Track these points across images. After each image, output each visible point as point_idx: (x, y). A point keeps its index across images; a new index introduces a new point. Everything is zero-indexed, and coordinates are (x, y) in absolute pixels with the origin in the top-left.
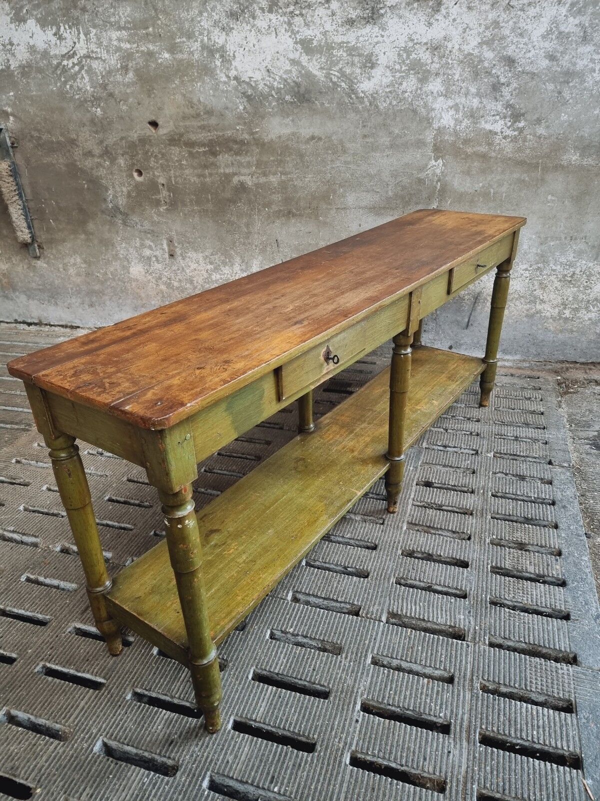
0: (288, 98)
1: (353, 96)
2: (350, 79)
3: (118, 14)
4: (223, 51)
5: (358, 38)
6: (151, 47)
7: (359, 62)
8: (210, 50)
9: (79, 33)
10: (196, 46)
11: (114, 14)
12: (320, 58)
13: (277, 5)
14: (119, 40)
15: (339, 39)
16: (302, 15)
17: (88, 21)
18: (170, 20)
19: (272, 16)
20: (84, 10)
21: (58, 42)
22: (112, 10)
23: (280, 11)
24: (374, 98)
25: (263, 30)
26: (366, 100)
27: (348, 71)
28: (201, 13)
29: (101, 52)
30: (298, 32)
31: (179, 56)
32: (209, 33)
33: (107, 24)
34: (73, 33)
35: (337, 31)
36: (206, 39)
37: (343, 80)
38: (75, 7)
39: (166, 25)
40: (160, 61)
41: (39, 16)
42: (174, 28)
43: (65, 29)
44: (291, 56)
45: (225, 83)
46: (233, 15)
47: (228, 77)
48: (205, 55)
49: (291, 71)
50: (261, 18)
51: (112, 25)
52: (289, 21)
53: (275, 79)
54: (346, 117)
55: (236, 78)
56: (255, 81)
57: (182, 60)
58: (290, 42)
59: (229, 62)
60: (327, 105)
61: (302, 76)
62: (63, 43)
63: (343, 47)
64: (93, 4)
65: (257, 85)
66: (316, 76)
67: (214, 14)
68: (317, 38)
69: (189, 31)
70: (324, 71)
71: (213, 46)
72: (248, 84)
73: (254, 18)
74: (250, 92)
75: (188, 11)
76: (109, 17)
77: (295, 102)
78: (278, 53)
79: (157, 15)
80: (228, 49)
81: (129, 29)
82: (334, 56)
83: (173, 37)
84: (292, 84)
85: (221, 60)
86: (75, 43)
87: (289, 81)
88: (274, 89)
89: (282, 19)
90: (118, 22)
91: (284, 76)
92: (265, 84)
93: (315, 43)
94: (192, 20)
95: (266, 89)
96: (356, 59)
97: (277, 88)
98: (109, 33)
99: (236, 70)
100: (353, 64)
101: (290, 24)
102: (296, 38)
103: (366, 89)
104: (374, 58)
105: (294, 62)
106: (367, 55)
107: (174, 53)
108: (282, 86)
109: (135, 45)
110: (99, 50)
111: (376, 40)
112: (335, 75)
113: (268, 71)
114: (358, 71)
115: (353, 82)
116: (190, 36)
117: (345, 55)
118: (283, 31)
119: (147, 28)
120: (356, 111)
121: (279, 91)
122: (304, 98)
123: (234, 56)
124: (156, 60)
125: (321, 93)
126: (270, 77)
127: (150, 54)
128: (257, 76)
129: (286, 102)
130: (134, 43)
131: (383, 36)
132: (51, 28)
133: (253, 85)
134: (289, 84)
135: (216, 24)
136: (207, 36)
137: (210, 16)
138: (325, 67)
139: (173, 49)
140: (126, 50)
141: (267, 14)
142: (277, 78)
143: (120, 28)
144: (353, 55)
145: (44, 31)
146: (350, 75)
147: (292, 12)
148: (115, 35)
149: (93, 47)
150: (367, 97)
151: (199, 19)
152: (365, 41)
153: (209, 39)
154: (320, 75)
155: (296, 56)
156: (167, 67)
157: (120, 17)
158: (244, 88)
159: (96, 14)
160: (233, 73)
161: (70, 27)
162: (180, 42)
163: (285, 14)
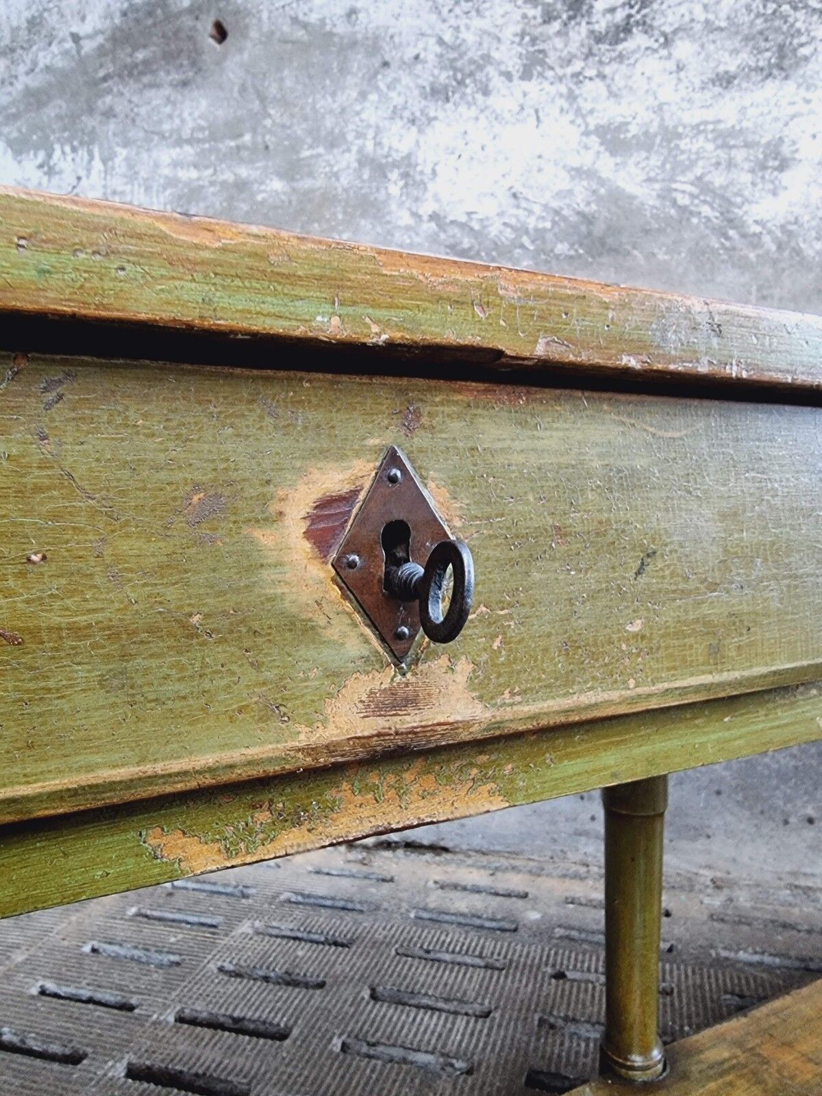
0: (562, 248)
1: (732, 233)
2: (723, 197)
3: (180, 116)
4: (409, 165)
5: (743, 111)
6: (244, 172)
7: (747, 159)
8: (379, 168)
9: (91, 158)
10: (345, 160)
11: (170, 117)
12: (647, 158)
13: (542, 63)
14: (176, 164)
15: (693, 116)
16: (602, 77)
17: (115, 134)
18: (292, 116)
19: (531, 86)
20: (109, 114)
21: (45, 179)
22: (168, 109)
23: (550, 74)
24: (790, 234)
25: (507, 116)
26: (767, 239)
27: (718, 179)
28: (363, 96)
29: (132, 192)
30: (591, 112)
31: (307, 184)
32: (378, 130)
33: (155, 135)
34: (78, 160)
35: (690, 101)
36: (370, 146)
37: (705, 202)
38: (91, 111)
39: (284, 126)
40: (259, 198)
41: (15, 134)
42: (300, 130)
43: (63, 153)
44: (575, 162)
45: (408, 228)
46: (438, 93)
47: (416, 215)
48: (366, 176)
49: (570, 192)
50: (504, 91)
51: (163, 137)
52: (571, 91)
53: (530, 212)
54: (712, 280)
55: (434, 217)
56: (481, 220)
57: (312, 191)
58: (574, 134)
59: (422, 185)
60: (661, 256)
61: (599, 199)
62: (55, 180)
63: (704, 131)
64: (130, 101)
65: (484, 227)
66: (634, 197)
67: (393, 94)
68: (638, 120)
69: (332, 132)
70: (657, 186)
71: (386, 157)
72: (462, 226)
73: (486, 92)
74: (466, 243)
75: (334, 94)
76: (160, 122)
77: (580, 256)
78: (540, 157)
79: (265, 108)
80: (420, 161)
81: (199, 141)
82: (683, 152)
83: (295, 147)
84: (574, 219)
85: (402, 183)
86: (79, 178)
87: (565, 212)
88: (527, 232)
89: (552, 90)
90: (178, 130)
91: (555, 204)
92: (505, 224)
93: (633, 130)
94: (343, 110)
95: (509, 234)
96: (739, 155)
97: (537, 230)
98: (155, 154)
99: (437, 200)
100: (731, 164)
101: (571, 97)
102: (587, 125)
103: (767, 217)
104: (786, 150)
105: (578, 173)
106: (769, 144)
107: (293, 179)
108: (548, 225)
109: (211, 171)
110: (128, 188)
111: (791, 110)
112: (683, 192)
113: (515, 196)
114: (746, 178)
115: (730, 203)
116: (334, 141)
117: (710, 147)
118: (555, 111)
119: (240, 135)
120: (743, 265)
121: (539, 234)
122: (603, 244)
123: (434, 172)
124: (253, 195)
125: (647, 232)
126: (518, 207)
127: (241, 186)
128: (487, 209)
129: (557, 257)
130: (206, 167)
131: (808, 101)
132: (35, 155)
133: (476, 227)
134: (565, 219)
135: (395, 113)
136: (374, 138)
137: (383, 98)
138: (659, 177)
139: (291, 171)
140: (187, 184)
141: (516, 81)
142: (537, 209)
143: (180, 142)
144: (734, 146)
145: (20, 162)
146: (725, 188)
147: (576, 75)
148: (166, 155)
149: (117, 183)
150: (770, 232)
151: (358, 108)
152: (762, 114)
153: (378, 144)
154: (646, 195)
155: (586, 160)
156: (275, 208)
157: (183, 121)
158: (454, 236)
159: (134, 121)
160: (426, 209)
161: (74, 150)
162: (312, 157)
163: (561, 79)
